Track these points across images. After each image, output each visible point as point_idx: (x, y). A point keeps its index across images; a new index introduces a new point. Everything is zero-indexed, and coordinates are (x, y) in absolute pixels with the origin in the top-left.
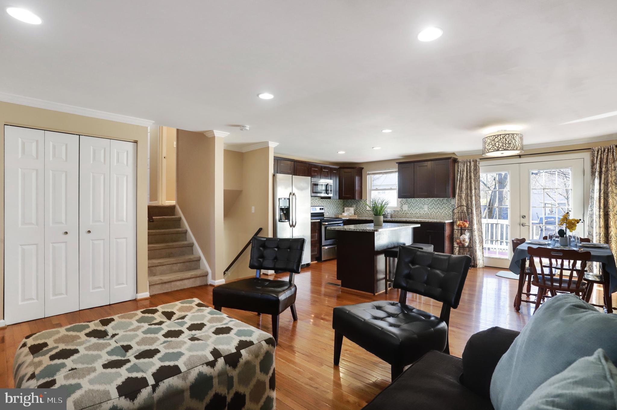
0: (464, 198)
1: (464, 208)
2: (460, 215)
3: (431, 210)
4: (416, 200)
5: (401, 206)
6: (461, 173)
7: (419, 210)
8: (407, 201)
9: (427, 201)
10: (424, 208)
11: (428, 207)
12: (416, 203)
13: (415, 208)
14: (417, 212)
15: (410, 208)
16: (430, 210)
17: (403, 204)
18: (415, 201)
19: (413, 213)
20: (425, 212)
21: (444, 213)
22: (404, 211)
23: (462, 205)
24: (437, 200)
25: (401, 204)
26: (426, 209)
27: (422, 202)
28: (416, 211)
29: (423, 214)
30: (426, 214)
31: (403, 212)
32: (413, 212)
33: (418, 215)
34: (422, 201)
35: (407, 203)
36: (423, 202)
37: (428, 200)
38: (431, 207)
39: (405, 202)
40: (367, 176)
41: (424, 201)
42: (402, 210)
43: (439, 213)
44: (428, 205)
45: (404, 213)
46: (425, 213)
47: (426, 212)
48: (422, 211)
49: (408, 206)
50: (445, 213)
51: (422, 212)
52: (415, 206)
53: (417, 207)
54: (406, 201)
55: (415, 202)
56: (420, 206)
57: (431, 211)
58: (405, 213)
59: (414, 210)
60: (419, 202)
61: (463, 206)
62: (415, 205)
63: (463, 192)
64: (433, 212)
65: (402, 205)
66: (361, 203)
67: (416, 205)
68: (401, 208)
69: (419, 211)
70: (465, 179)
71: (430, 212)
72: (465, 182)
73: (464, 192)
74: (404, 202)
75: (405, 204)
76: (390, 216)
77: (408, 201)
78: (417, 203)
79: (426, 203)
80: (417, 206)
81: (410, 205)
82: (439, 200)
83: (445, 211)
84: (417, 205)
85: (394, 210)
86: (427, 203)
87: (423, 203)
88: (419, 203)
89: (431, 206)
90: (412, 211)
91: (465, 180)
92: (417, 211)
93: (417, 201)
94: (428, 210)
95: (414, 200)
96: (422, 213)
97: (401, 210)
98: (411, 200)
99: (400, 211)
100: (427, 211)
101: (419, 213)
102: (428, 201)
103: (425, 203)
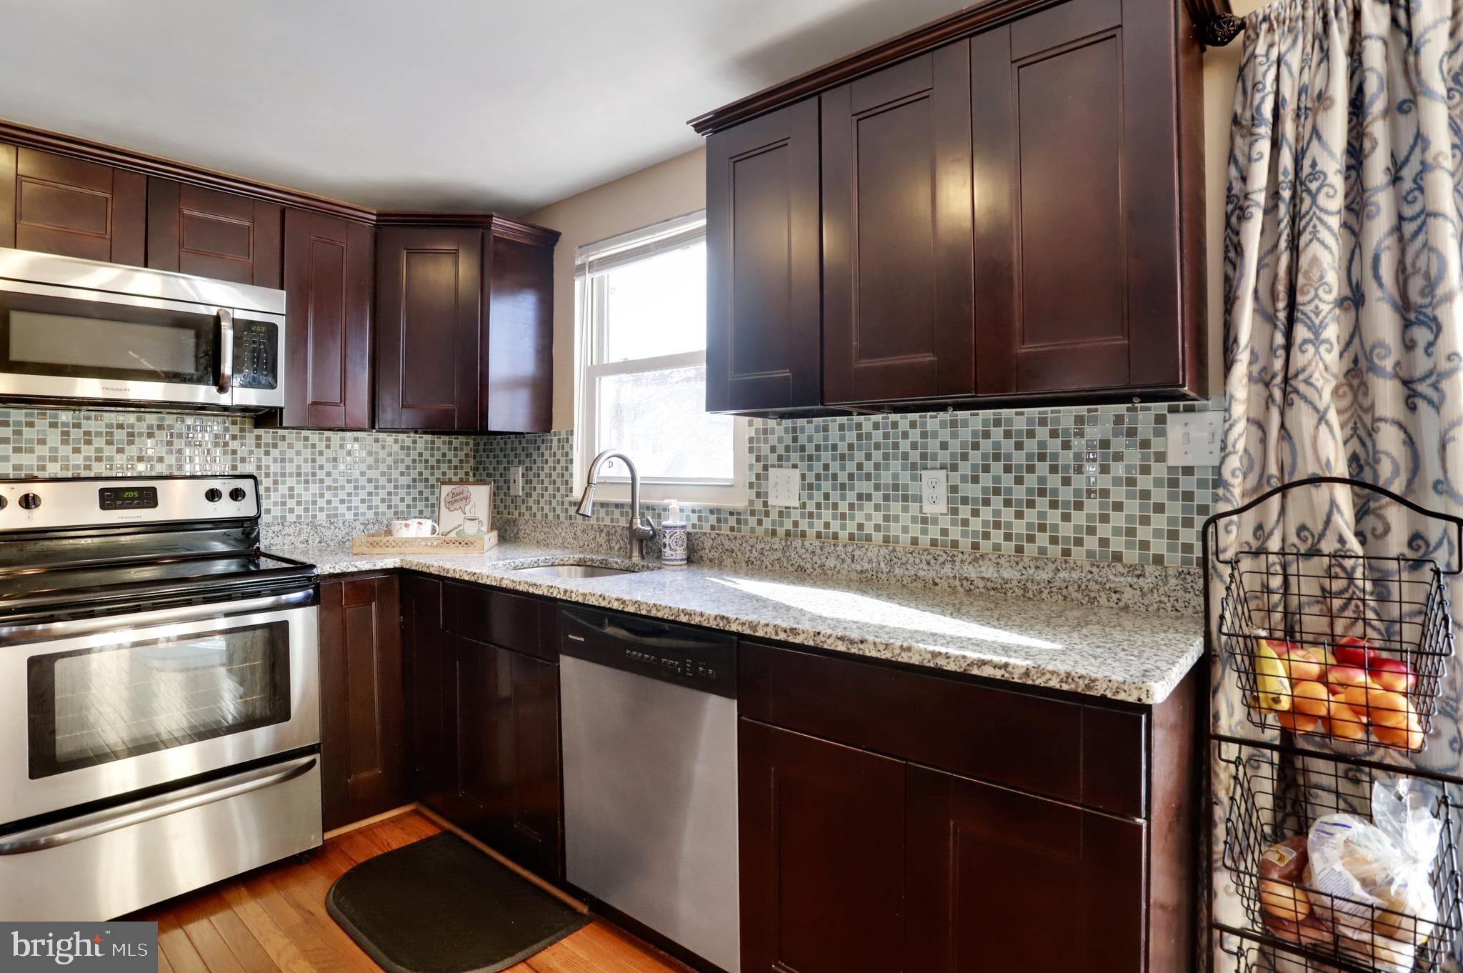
0: (1327, 395)
1: (1333, 504)
2: (1276, 582)
3: (975, 513)
4: (859, 426)
5: (758, 476)
6: (1289, 128)
7: (877, 508)
8: (795, 439)
9: (945, 434)
10: (918, 499)
11: (954, 489)
12: (859, 456)
13: (851, 496)
14: (869, 529)
15: (818, 496)
16: (965, 511)
17: (773, 458)
18: (851, 436)
19: (835, 536)
20: (924, 531)
21: (1091, 543)
22: (774, 515)
23: (1309, 468)
24: (1030, 421)
25: (758, 459)
26: (936, 505)
27: (905, 445)
28: (859, 516)
29: (915, 541)
30: (934, 543)
31: (767, 523)
32: (835, 526)
33: (874, 554)
34: (905, 435)
35: (795, 457)
36: (914, 446)
37: (954, 424)
38: (973, 491)
39: (781, 450)
40: (578, 283)
41: (915, 435)
42: (765, 504)
43: (1042, 539)
44: (954, 468)
45: (774, 533)
46: (925, 541)
47: (934, 532)
48: (905, 519)
49: (803, 477)
50: (1104, 542)
51: (903, 526)
52: (851, 477)
53: (864, 486)
54: (788, 439)
55: (851, 447)
56: (886, 477)
57: (976, 525)
58: (781, 531)
59: (843, 507)
60: (877, 446)
61: (1315, 480)
62: (851, 467)
63: (1316, 330)
64: (997, 536)
65: (766, 468)
66: (547, 453)
67: (860, 467)
68: (758, 495)
69: (878, 518)
70: (1337, 182)
71: (964, 534)
72: (1334, 222)
73: (1323, 326)
74: (773, 449)
75: (780, 458)
76: (680, 553)
77: (803, 439)
78: (868, 457)
79: (934, 457)
80: (868, 477)
81: (818, 467)
82: (1043, 422)
83: (1104, 530)
84: (869, 467)
85: (714, 504)
86: (944, 456)
87: (915, 456)
88: (877, 456)
89: (975, 480)
90: (827, 514)
91: (1332, 200)
92: (869, 517)
93: (869, 436)
94: (954, 511)
95: (842, 427)
96: (905, 539)
97: (758, 505)
98: (826, 429)
99: (753, 513)
100: (945, 522)
101: (878, 537)
102: (954, 436)
103: (924, 456)
